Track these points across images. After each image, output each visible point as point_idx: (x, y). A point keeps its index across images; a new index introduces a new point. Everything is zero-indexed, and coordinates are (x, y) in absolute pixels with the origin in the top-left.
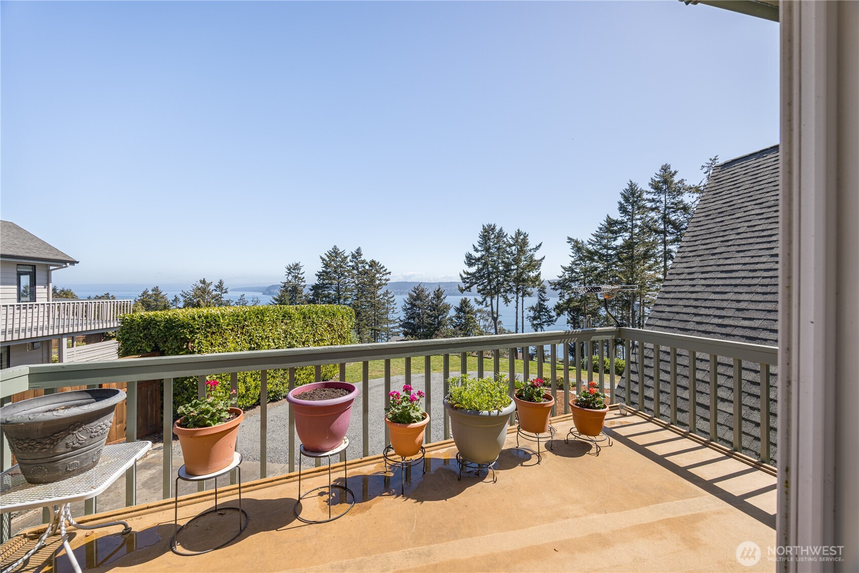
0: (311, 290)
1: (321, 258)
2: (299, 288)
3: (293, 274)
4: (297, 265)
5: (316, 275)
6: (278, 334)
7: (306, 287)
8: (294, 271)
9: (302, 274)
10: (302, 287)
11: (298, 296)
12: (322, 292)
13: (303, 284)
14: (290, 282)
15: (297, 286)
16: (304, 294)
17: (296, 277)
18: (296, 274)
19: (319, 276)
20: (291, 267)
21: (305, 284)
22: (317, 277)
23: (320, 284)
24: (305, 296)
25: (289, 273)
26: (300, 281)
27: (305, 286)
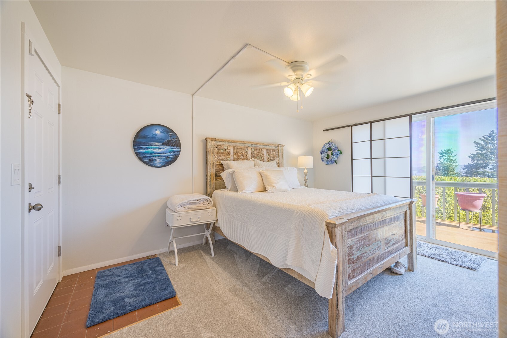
0: (464, 169)
1: (475, 142)
2: (451, 168)
3: (445, 157)
4: (449, 150)
5: (469, 156)
6: (437, 192)
7: (458, 167)
8: (446, 155)
9: (454, 157)
10: (454, 167)
11: (450, 173)
12: (476, 170)
13: (455, 164)
14: (442, 163)
15: (449, 166)
16: (455, 172)
17: (448, 159)
18: (448, 157)
19: (473, 157)
20: (443, 152)
21: (457, 164)
22: (471, 159)
23: (475, 164)
24: (457, 173)
25: (441, 157)
26: (452, 162)
27: (456, 166)
